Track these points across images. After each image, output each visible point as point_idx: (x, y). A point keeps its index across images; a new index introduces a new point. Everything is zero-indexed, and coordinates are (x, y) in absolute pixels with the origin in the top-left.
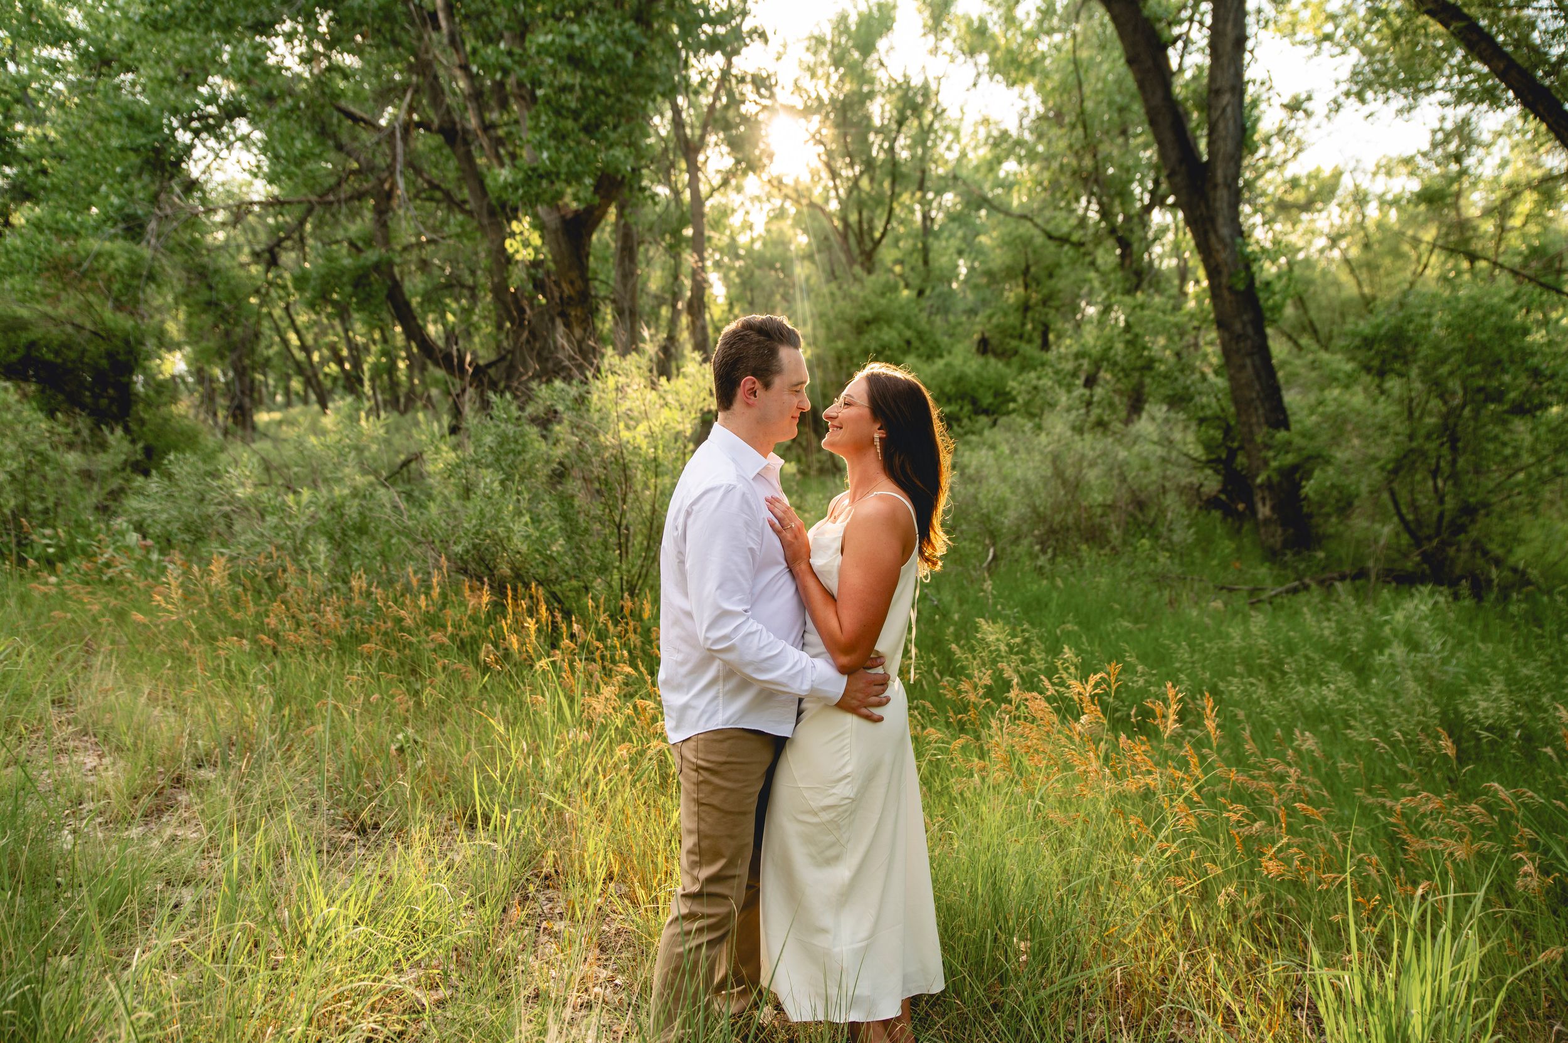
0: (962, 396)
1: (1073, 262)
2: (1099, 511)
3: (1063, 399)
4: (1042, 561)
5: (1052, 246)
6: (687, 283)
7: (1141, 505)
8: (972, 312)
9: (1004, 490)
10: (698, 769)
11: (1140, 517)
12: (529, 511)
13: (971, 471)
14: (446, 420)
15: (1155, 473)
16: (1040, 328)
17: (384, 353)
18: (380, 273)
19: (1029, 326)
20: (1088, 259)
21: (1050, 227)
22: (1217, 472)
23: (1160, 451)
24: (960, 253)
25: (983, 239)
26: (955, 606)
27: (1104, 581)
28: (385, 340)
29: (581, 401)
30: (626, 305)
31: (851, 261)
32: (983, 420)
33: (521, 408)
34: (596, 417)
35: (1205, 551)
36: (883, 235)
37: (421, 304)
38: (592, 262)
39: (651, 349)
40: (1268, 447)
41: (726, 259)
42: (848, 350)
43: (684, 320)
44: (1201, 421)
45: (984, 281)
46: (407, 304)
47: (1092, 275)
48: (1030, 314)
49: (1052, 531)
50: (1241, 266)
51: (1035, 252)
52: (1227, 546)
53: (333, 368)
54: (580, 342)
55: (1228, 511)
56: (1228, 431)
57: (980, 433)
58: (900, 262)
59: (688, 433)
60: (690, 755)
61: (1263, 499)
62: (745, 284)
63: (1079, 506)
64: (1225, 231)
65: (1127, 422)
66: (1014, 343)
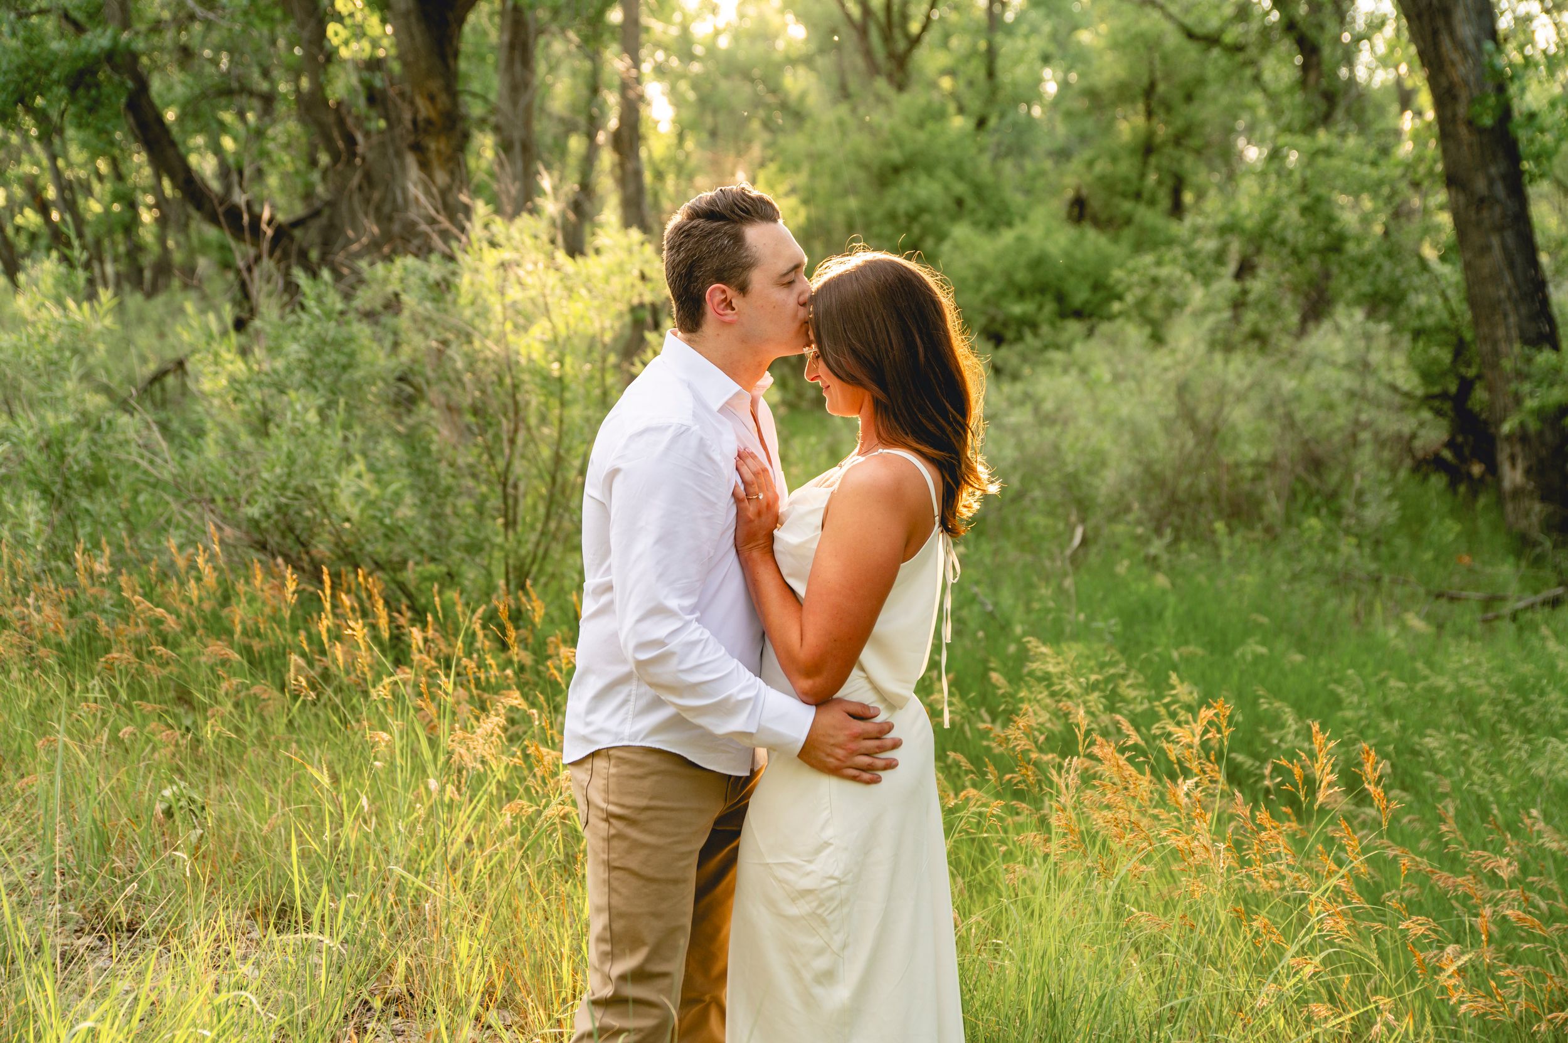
0: (1041, 289)
1: (1226, 77)
2: (1249, 472)
3: (1198, 295)
4: (1156, 547)
5: (1193, 51)
6: (612, 99)
7: (1316, 464)
8: (1062, 155)
9: (1103, 438)
10: (609, 817)
11: (1314, 482)
12: (364, 454)
13: (1048, 406)
14: (228, 312)
15: (1342, 417)
16: (1170, 182)
17: (117, 197)
18: (115, 68)
19: (1152, 178)
20: (1249, 72)
21: (1190, 21)
22: (1439, 413)
23: (1349, 381)
24: (1046, 59)
25: (1085, 37)
26: (1019, 613)
27: (1251, 580)
28: (119, 177)
29: (442, 289)
30: (517, 135)
31: (874, 69)
32: (1074, 327)
33: (347, 297)
34: (468, 313)
35: (1416, 539)
36: (925, 28)
37: (181, 119)
38: (463, 65)
39: (551, 207)
40: (1521, 376)
41: (674, 62)
42: (865, 213)
43: (607, 159)
44: (1417, 334)
45: (1081, 104)
46: (159, 120)
47: (1256, 97)
48: (1153, 160)
49: (1174, 502)
50: (1490, 88)
51: (1165, 59)
52: (1449, 530)
53: (30, 218)
54: (444, 193)
55: (1455, 475)
56: (1460, 349)
57: (1068, 347)
58: (951, 72)
59: (608, 337)
60: (598, 799)
61: (1513, 458)
62: (704, 102)
63: (1218, 464)
64: (1466, 31)
65: (1302, 332)
66: (1127, 206)
